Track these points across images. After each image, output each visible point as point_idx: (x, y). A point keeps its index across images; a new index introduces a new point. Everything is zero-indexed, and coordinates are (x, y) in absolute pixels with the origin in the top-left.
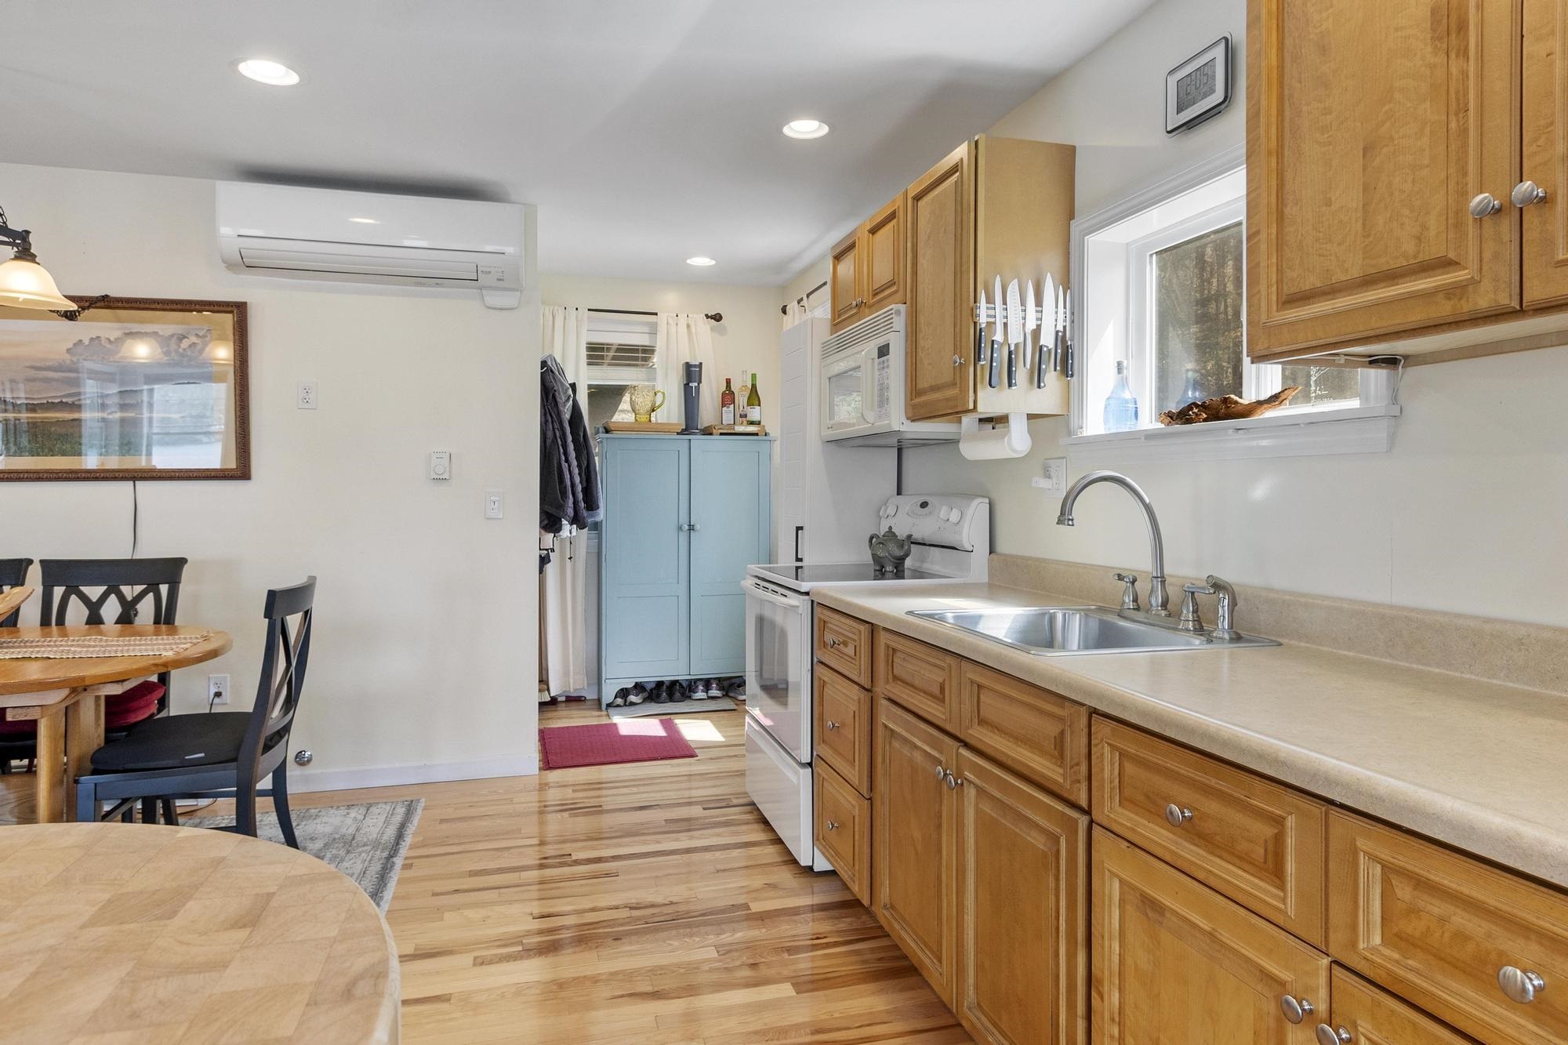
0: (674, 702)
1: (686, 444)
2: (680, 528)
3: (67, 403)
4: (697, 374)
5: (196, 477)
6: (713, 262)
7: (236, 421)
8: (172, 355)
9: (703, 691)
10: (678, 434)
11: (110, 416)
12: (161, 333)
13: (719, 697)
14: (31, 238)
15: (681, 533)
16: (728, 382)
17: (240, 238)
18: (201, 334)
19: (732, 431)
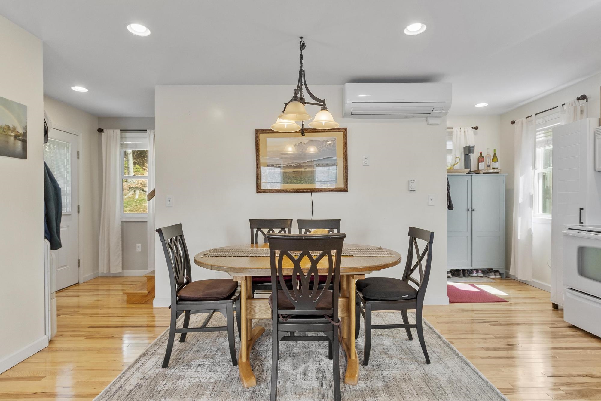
0: (466, 277)
1: (470, 177)
2: (468, 210)
3: (292, 166)
4: (473, 150)
5: (337, 191)
6: (487, 104)
7: (344, 170)
8: (324, 148)
9: (476, 274)
10: (467, 173)
11: (305, 170)
12: (320, 140)
13: (482, 276)
14: (326, 102)
15: (468, 212)
16: (481, 153)
17: (353, 104)
18: (333, 140)
19: (488, 172)
